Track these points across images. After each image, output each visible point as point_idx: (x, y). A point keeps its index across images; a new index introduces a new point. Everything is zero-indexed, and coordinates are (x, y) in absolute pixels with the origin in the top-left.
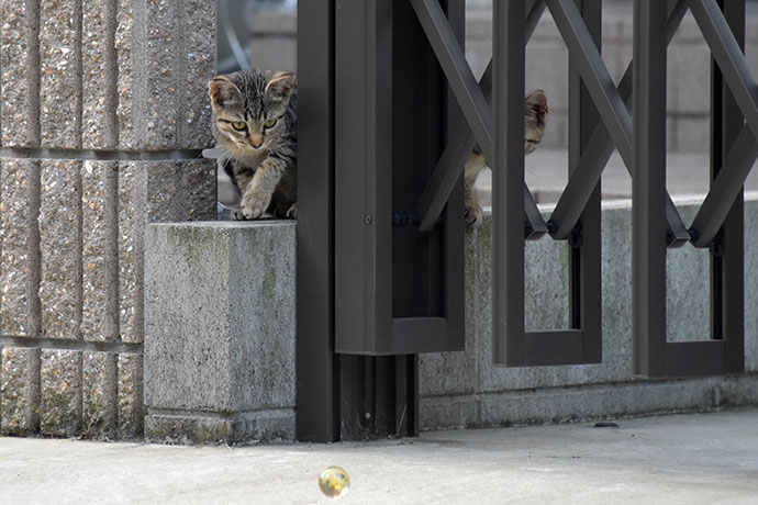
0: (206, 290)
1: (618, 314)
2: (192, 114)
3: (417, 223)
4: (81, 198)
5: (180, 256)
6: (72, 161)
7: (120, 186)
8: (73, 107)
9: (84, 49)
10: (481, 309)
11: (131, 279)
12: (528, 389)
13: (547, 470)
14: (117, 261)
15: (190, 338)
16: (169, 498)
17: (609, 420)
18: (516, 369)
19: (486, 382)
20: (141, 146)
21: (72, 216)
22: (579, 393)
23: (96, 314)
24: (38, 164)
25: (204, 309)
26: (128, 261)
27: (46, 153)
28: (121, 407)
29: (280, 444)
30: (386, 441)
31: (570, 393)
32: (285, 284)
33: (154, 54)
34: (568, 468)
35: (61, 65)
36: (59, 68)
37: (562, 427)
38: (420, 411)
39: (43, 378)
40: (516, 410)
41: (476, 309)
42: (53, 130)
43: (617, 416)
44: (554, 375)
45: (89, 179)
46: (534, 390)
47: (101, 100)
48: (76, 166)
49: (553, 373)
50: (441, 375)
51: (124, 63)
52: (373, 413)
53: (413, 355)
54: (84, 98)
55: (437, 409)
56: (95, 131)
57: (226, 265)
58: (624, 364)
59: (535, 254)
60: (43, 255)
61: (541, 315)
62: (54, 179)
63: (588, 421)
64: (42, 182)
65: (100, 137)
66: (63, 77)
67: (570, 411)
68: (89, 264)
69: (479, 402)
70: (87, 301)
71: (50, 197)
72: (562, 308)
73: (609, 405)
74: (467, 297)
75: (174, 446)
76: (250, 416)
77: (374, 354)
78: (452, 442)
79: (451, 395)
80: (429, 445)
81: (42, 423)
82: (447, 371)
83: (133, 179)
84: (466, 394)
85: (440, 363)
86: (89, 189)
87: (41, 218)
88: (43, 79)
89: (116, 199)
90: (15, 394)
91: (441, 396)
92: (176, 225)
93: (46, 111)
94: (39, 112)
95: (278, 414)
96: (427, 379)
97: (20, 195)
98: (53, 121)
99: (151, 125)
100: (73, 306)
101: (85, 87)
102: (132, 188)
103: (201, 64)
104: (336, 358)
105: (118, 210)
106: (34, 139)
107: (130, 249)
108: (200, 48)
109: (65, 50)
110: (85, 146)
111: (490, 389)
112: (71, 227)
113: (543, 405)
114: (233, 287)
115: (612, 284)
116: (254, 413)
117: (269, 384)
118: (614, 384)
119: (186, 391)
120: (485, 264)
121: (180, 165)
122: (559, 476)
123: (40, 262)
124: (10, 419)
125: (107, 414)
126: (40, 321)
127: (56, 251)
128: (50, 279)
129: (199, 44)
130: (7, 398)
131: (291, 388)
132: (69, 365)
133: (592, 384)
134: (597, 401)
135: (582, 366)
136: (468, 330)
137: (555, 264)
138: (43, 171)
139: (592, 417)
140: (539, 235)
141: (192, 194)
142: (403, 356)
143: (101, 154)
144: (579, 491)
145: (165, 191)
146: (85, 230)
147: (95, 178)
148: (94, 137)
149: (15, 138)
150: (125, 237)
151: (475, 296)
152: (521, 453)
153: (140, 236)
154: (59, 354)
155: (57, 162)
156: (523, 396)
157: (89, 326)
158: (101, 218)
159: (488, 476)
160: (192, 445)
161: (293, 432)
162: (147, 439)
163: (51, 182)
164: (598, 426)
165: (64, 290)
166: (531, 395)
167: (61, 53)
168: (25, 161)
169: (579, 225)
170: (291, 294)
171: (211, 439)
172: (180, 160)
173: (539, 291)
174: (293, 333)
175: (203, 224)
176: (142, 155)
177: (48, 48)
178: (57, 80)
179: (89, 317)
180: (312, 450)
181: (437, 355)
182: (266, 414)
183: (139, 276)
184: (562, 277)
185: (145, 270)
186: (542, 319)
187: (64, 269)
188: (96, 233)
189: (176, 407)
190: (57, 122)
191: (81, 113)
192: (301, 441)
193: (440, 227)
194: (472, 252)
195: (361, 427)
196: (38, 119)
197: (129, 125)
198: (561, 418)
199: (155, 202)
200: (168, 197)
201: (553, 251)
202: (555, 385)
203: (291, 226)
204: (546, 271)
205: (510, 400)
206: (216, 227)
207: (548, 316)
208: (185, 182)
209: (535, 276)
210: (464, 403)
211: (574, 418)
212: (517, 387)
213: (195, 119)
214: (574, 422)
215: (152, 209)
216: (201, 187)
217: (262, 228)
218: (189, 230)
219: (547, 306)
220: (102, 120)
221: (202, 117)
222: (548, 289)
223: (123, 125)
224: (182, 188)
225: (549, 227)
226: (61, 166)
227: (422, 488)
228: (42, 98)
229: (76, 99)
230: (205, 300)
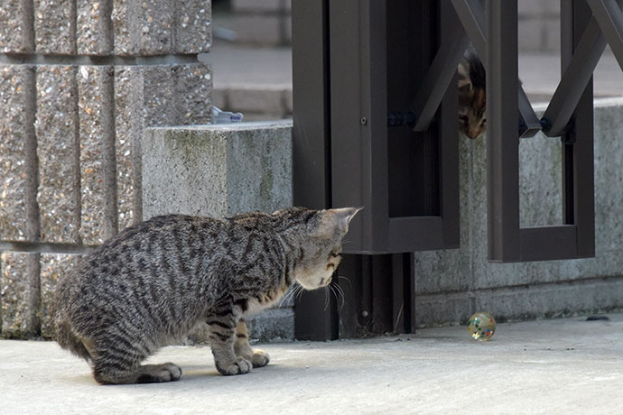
0: (204, 192)
1: (609, 209)
2: (187, 19)
3: (412, 123)
4: (77, 103)
5: (177, 159)
6: (67, 67)
7: (116, 91)
8: (67, 12)
10: (475, 208)
11: (129, 183)
12: (521, 285)
13: (542, 361)
14: (114, 166)
17: (600, 313)
18: (510, 265)
19: (480, 279)
20: (137, 51)
21: (69, 122)
22: (571, 288)
23: (94, 218)
24: (33, 71)
25: (202, 212)
26: (125, 165)
27: (41, 58)
29: (279, 343)
30: (383, 338)
31: (562, 288)
32: (282, 186)
34: (563, 360)
37: (554, 321)
38: (416, 308)
39: (43, 281)
40: (510, 307)
41: (471, 208)
42: (47, 35)
43: (609, 309)
44: (547, 271)
45: (84, 84)
46: (527, 286)
47: (95, 5)
48: (72, 71)
49: (545, 269)
50: (435, 273)
52: (371, 312)
53: (409, 253)
54: (78, 3)
55: (433, 306)
56: (90, 36)
57: (224, 168)
58: (614, 259)
59: (526, 153)
60: (41, 160)
61: (533, 212)
62: (50, 85)
63: (580, 316)
64: (38, 88)
65: (95, 42)
67: (562, 306)
68: (86, 169)
69: (473, 299)
70: (85, 206)
71: (46, 102)
72: (554, 205)
73: (600, 299)
74: (462, 196)
77: (369, 253)
78: (448, 338)
79: (447, 292)
80: (426, 341)
81: (43, 326)
82: (442, 269)
83: (129, 84)
84: (461, 291)
85: (435, 262)
86: (85, 94)
87: (37, 124)
89: (112, 104)
90: (15, 298)
91: (436, 293)
92: (173, 128)
94: (33, 18)
96: (422, 277)
97: (16, 100)
98: (47, 27)
99: (146, 29)
100: (72, 210)
102: (129, 92)
105: (115, 114)
106: (29, 45)
107: (128, 153)
110: (80, 50)
111: (484, 286)
112: (68, 132)
113: (536, 300)
114: (231, 190)
115: (602, 181)
118: (605, 278)
120: (478, 164)
121: (175, 69)
122: (555, 367)
123: (37, 167)
124: (11, 323)
126: (39, 226)
127: (53, 156)
128: (48, 184)
130: (7, 302)
132: (69, 269)
133: (584, 279)
134: (587, 296)
135: (573, 261)
136: (462, 229)
137: (547, 163)
138: (39, 77)
139: (584, 311)
140: (532, 133)
141: (188, 98)
142: (398, 254)
143: (96, 60)
144: (576, 381)
145: (161, 96)
146: (81, 135)
147: (91, 83)
148: (89, 42)
149: (9, 44)
150: (122, 142)
151: (469, 195)
152: (516, 346)
153: (137, 140)
154: (59, 258)
155: (53, 68)
156: (516, 292)
157: (88, 230)
158: (97, 123)
159: (486, 369)
160: (193, 345)
161: (292, 331)
163: (46, 88)
164: (590, 319)
165: (62, 195)
166: (524, 291)
168: (20, 67)
169: (572, 121)
172: (175, 65)
173: (531, 190)
175: (200, 128)
176: (137, 60)
179: (87, 221)
180: (311, 348)
181: (432, 254)
183: (137, 180)
184: (554, 175)
185: (143, 173)
186: (535, 216)
187: (61, 174)
188: (93, 137)
190: (52, 26)
191: (76, 18)
192: (299, 340)
193: (435, 126)
194: (465, 151)
195: (359, 325)
196: (32, 25)
197: (124, 30)
198: (554, 313)
199: (151, 107)
200: (165, 101)
201: (545, 150)
202: (547, 280)
203: (287, 129)
204: (538, 170)
205: (503, 296)
206: (212, 130)
207: (540, 214)
208: (181, 86)
209: (528, 175)
210: (459, 300)
211: (566, 313)
212: (510, 283)
213: (190, 23)
214: (566, 317)
215: (149, 113)
216: (196, 91)
217: (259, 131)
218: (186, 133)
219: (539, 204)
220: (97, 25)
221: (196, 22)
222: (539, 187)
223: (118, 30)
224: (178, 92)
225: (542, 124)
226: (57, 71)
227: (421, 381)
228: (36, 4)
229: (70, 5)
230: (203, 203)
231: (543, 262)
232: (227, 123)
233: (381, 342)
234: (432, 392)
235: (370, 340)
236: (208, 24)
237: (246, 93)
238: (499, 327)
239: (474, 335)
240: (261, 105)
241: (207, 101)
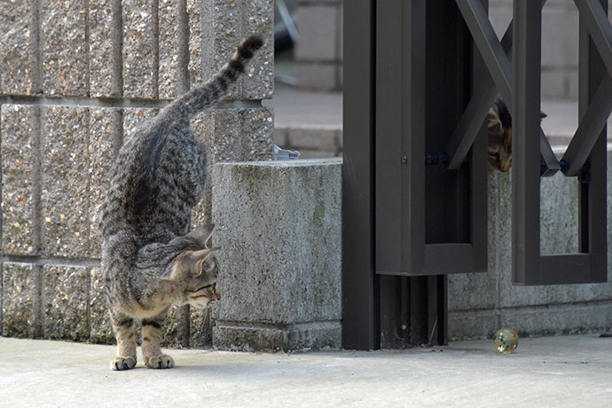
0: (265, 220)
2: (253, 70)
3: (446, 163)
5: (242, 190)
6: (150, 110)
8: (151, 63)
9: (160, 13)
10: (501, 236)
11: (200, 211)
12: (542, 305)
13: (559, 373)
15: (252, 260)
16: (235, 396)
18: (532, 288)
19: (505, 298)
22: (585, 308)
24: (121, 113)
25: (263, 236)
27: (127, 102)
28: (192, 320)
29: (328, 351)
30: (419, 349)
31: (578, 308)
32: (333, 215)
33: (221, 18)
34: (578, 372)
35: (140, 27)
36: (139, 30)
37: (571, 337)
38: (449, 323)
40: (532, 323)
41: (497, 237)
42: (133, 83)
44: (565, 293)
46: (547, 306)
47: (175, 58)
48: (153, 114)
49: (563, 291)
50: (466, 293)
51: (194, 25)
52: (409, 326)
53: (443, 275)
54: (160, 55)
55: (463, 322)
56: (169, 84)
57: (282, 198)
59: (547, 189)
61: (553, 241)
62: (134, 125)
63: (594, 333)
64: (124, 128)
65: (174, 89)
66: (142, 38)
67: (578, 324)
69: (499, 316)
72: (572, 236)
74: (490, 226)
75: (238, 353)
76: (303, 328)
77: (409, 275)
78: (476, 350)
79: (476, 309)
80: (457, 352)
82: (472, 289)
83: (202, 125)
84: (488, 309)
85: (466, 283)
88: (125, 39)
90: (102, 308)
91: (467, 311)
92: (239, 164)
93: (128, 67)
94: (122, 68)
95: (327, 326)
96: (455, 296)
97: (106, 138)
98: (134, 75)
101: (161, 45)
102: (202, 132)
103: (260, 26)
104: (377, 278)
106: (117, 91)
108: (259, 13)
109: (144, 15)
110: (160, 95)
111: (509, 305)
113: (555, 318)
114: (288, 218)
116: (306, 325)
117: (319, 300)
119: (248, 306)
120: (504, 198)
121: (242, 113)
122: (571, 378)
124: (98, 330)
125: (180, 325)
129: (260, 9)
130: (95, 311)
131: (338, 303)
133: (597, 301)
134: (601, 315)
135: (588, 285)
136: (490, 255)
137: (565, 199)
138: (125, 118)
139: (597, 329)
140: (552, 172)
141: (253, 138)
142: (433, 276)
144: (588, 392)
145: (229, 136)
148: (169, 89)
149: (101, 90)
151: (496, 225)
152: (536, 359)
153: (208, 173)
155: (137, 110)
156: (538, 311)
159: (509, 378)
160: (254, 352)
161: (340, 341)
162: (214, 346)
163: (132, 128)
164: (602, 336)
166: (544, 310)
167: (140, 16)
168: (110, 110)
169: (588, 164)
170: (338, 223)
171: (270, 347)
172: (242, 109)
173: (551, 222)
174: (339, 257)
175: (262, 164)
177: (129, 13)
178: (137, 40)
180: (356, 356)
181: (463, 276)
182: (316, 326)
183: (207, 208)
184: (571, 209)
185: (213, 202)
186: (555, 244)
189: (240, 319)
190: (137, 75)
191: (158, 68)
192: (346, 349)
193: (467, 165)
194: (494, 187)
195: (398, 338)
196: (121, 74)
197: (199, 79)
198: (571, 330)
199: (221, 145)
200: (232, 140)
201: (563, 187)
202: (565, 301)
203: (338, 165)
204: (558, 204)
205: (525, 315)
206: (273, 166)
207: (560, 242)
208: (247, 128)
209: (548, 208)
210: (486, 317)
211: (581, 330)
212: (532, 303)
213: (256, 73)
214: (582, 333)
215: (219, 150)
216: (260, 132)
217: (313, 167)
218: (251, 168)
219: (558, 234)
220: (176, 74)
221: (260, 72)
222: (559, 219)
223: (194, 78)
224: (244, 132)
225: (561, 166)
226: (141, 113)
227: (452, 388)
228: (124, 56)
229: (153, 56)
230: (264, 228)
231: (561, 286)
232: (286, 159)
233: (417, 352)
234: (462, 398)
235: (407, 350)
236: (271, 74)
237: (305, 133)
238: (522, 342)
239: (499, 348)
240: (318, 143)
241: (269, 141)
